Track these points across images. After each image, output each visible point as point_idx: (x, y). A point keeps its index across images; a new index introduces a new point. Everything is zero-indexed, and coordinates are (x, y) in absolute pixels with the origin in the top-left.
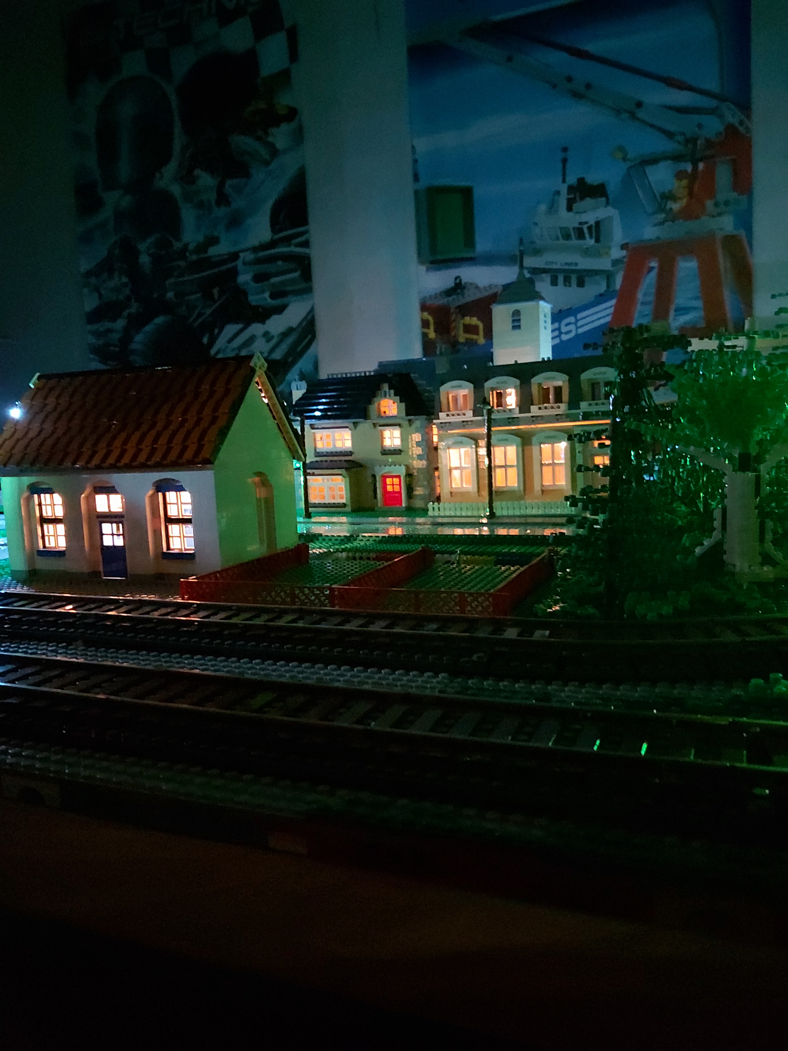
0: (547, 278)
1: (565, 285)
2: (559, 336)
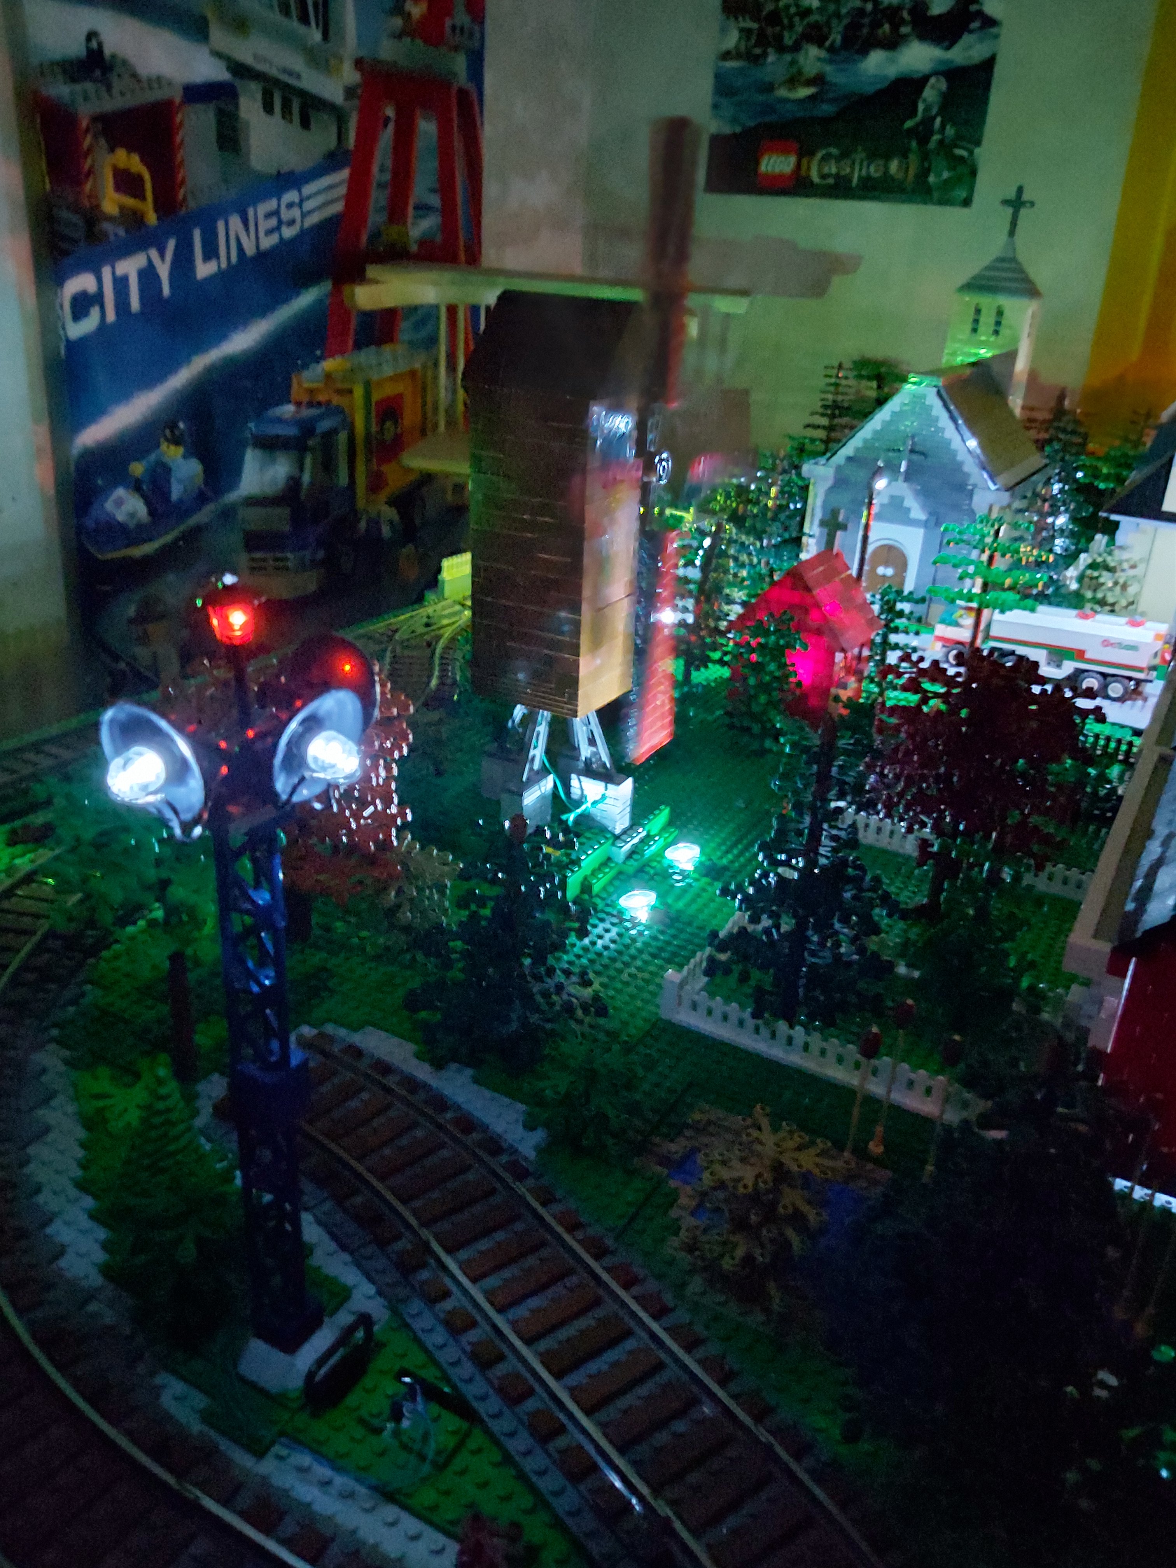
0: (257, 92)
1: (284, 117)
2: (278, 228)
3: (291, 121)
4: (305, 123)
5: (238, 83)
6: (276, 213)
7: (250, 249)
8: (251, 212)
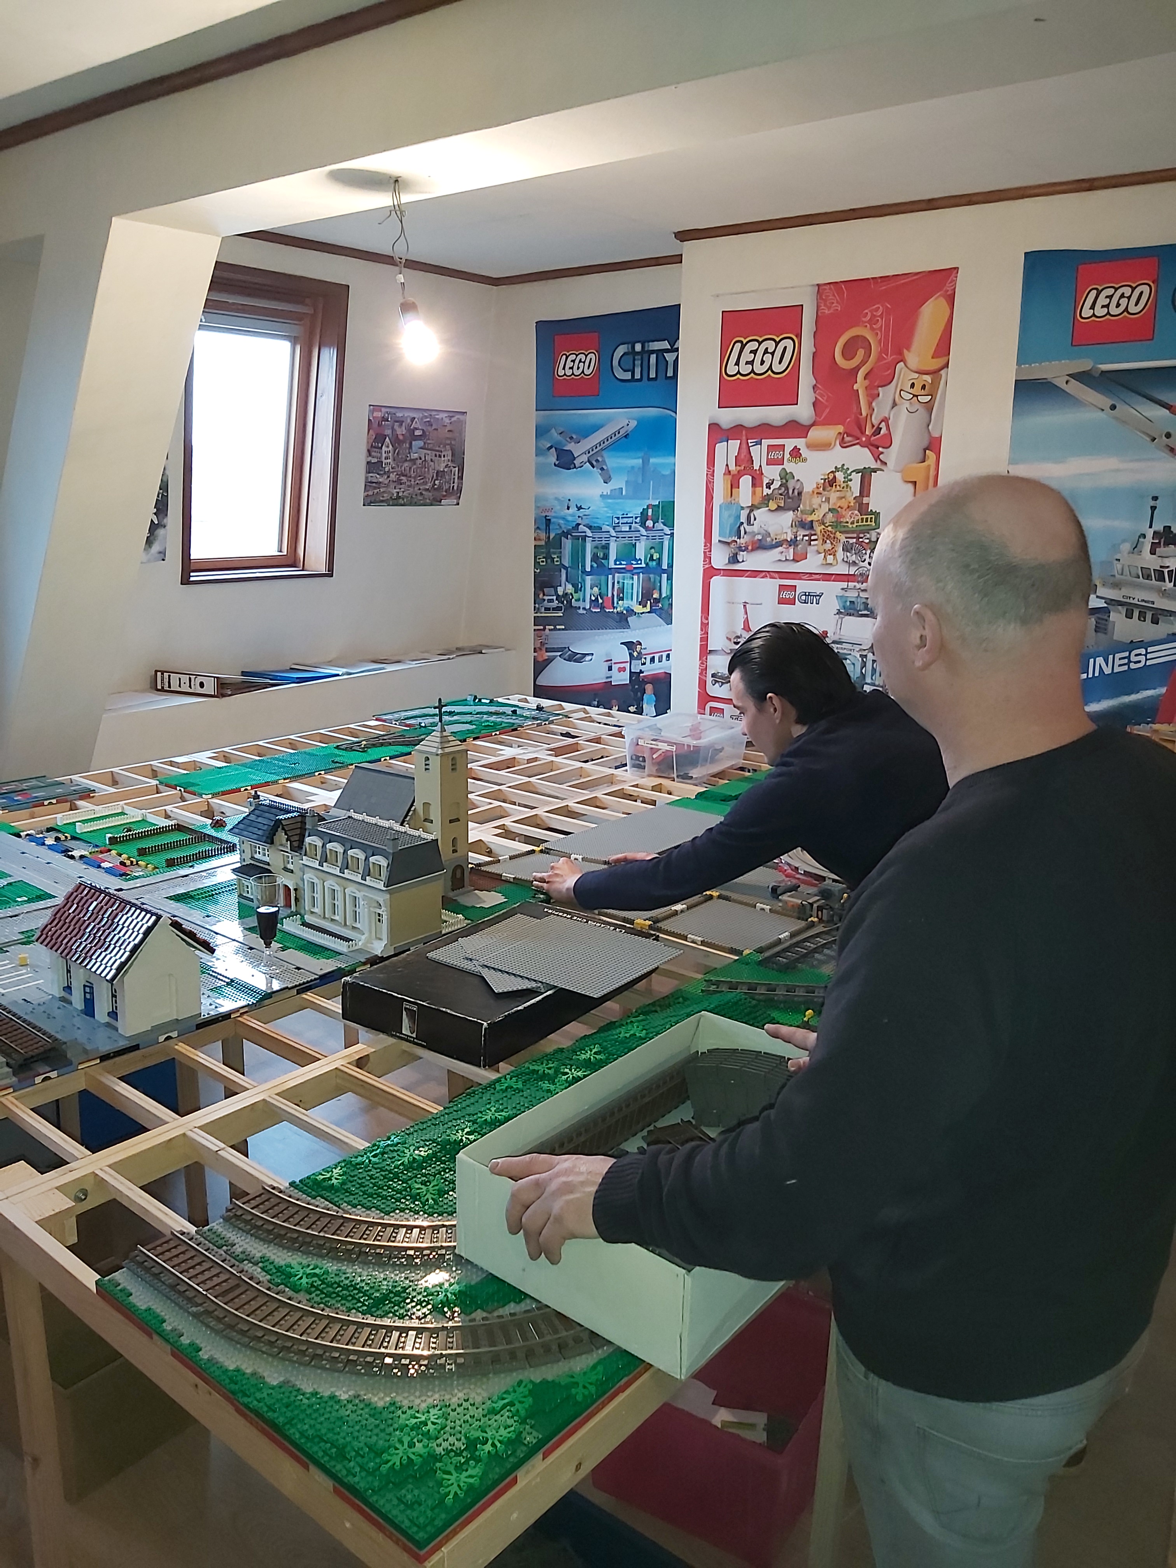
0: (1123, 610)
1: (1139, 619)
2: (1128, 664)
3: (1145, 621)
4: (1155, 621)
5: (1110, 607)
6: (1129, 657)
7: (1107, 671)
8: (1111, 657)
